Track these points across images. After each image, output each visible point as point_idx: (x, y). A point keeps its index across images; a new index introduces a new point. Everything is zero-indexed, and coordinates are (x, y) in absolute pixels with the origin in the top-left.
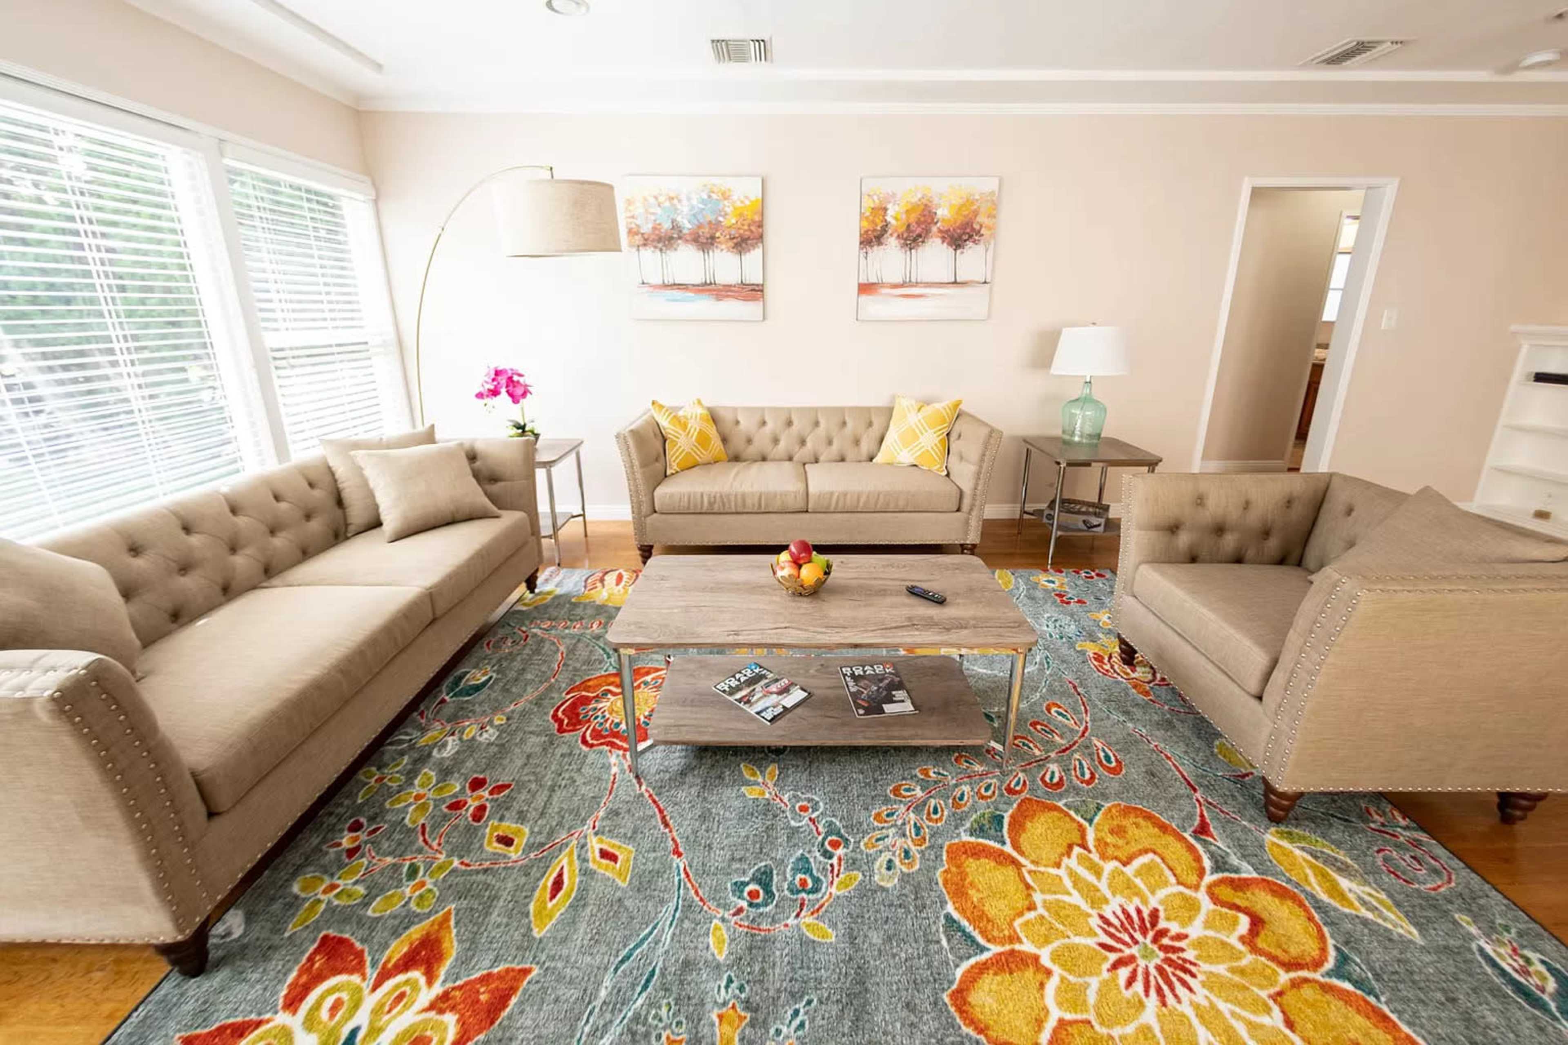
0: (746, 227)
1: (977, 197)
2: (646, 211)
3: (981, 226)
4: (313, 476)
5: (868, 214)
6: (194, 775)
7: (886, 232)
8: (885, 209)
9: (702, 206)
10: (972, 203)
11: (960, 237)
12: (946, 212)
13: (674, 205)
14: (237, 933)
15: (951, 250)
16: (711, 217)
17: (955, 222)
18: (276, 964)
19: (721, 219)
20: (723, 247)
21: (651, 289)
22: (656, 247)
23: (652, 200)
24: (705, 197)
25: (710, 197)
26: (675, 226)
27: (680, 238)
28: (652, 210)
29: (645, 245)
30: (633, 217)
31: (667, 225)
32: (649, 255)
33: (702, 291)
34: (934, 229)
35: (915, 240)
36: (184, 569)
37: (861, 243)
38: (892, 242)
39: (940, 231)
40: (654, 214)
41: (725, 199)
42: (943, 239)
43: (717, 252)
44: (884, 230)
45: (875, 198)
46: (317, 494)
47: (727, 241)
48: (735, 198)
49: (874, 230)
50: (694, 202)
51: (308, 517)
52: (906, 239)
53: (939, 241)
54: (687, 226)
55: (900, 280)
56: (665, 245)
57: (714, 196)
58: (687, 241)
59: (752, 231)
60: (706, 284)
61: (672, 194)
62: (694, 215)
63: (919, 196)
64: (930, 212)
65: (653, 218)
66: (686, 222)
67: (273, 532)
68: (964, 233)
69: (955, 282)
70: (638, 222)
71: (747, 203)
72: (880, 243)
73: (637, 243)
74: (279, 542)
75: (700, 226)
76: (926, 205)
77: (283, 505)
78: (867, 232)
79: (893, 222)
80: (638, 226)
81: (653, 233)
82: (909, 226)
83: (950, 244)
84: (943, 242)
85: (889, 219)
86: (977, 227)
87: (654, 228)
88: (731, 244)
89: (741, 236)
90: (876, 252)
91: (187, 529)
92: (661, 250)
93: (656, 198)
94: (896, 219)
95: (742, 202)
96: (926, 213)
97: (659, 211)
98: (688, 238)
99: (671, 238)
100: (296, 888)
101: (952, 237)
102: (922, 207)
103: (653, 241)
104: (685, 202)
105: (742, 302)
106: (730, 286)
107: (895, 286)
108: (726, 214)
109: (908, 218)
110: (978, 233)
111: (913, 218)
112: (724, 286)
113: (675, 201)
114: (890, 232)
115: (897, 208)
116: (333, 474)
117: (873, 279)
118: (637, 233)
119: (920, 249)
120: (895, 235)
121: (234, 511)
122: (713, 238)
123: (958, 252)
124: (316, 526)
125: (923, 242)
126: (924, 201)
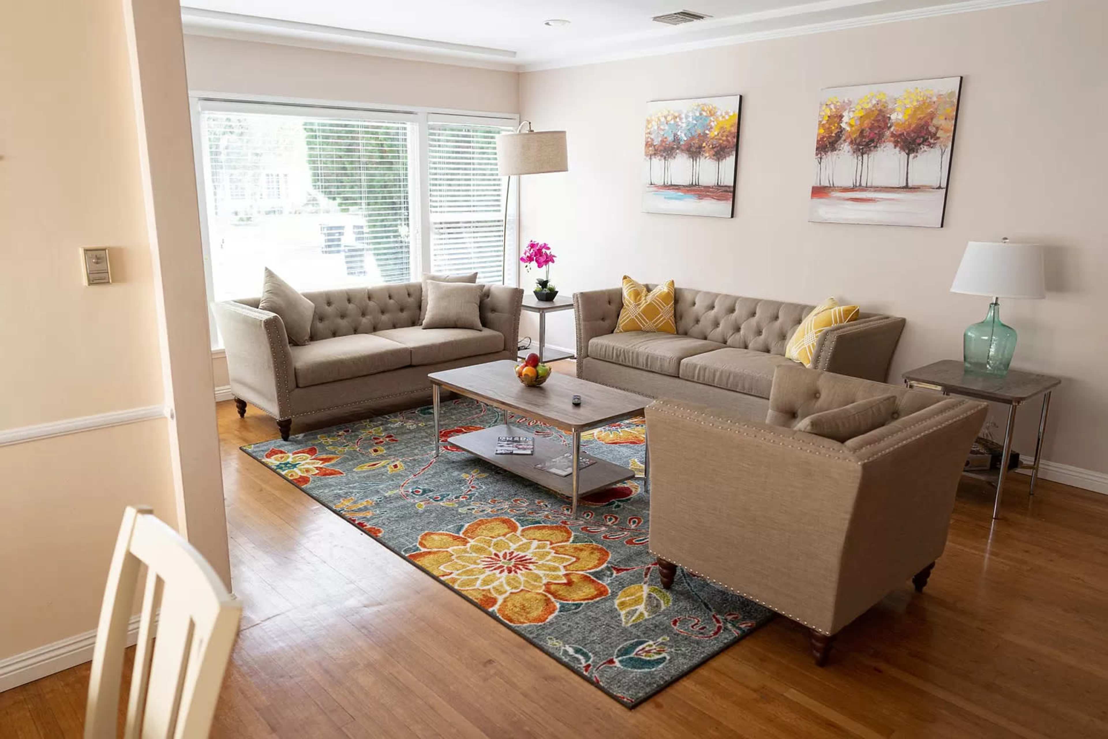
0: (724, 138)
1: (935, 99)
2: (658, 127)
3: (937, 128)
4: (411, 291)
5: (824, 122)
6: (295, 369)
7: (840, 138)
8: (841, 117)
9: (695, 122)
10: (930, 105)
11: (914, 141)
12: (900, 117)
13: (676, 122)
14: (300, 438)
15: (904, 155)
16: (700, 131)
17: (910, 125)
18: (299, 446)
19: (707, 132)
20: (707, 155)
21: (655, 189)
22: (662, 156)
23: (663, 119)
24: (698, 114)
25: (701, 114)
26: (676, 139)
27: (678, 148)
28: (662, 127)
29: (655, 154)
30: (649, 133)
31: (671, 138)
32: (657, 162)
33: (691, 191)
34: (888, 133)
35: (867, 145)
36: (343, 316)
37: (817, 149)
38: (846, 147)
39: (893, 135)
40: (663, 130)
41: (711, 115)
42: (896, 144)
43: (702, 159)
44: (838, 136)
45: (832, 106)
46: (411, 300)
47: (709, 151)
48: (719, 113)
49: (830, 137)
50: (690, 119)
51: (402, 310)
52: (859, 144)
53: (891, 145)
54: (683, 137)
55: (850, 184)
56: (668, 155)
57: (704, 114)
58: (682, 150)
59: (728, 141)
60: (692, 185)
61: (676, 114)
62: (689, 130)
63: (874, 102)
64: (884, 116)
65: (662, 133)
66: (683, 135)
67: (383, 312)
68: (918, 137)
69: (907, 188)
70: (652, 136)
71: (727, 117)
72: (834, 149)
73: (651, 152)
74: (385, 318)
75: (692, 138)
76: (880, 111)
77: (392, 301)
78: (823, 137)
79: (848, 129)
80: (652, 140)
81: (661, 145)
82: (862, 132)
83: (902, 148)
84: (895, 147)
85: (843, 125)
86: (933, 130)
87: (662, 141)
88: (712, 152)
89: (720, 145)
90: (831, 157)
91: (349, 301)
92: (665, 158)
93: (666, 118)
94: (851, 126)
95: (723, 117)
96: (880, 118)
97: (667, 128)
98: (683, 147)
99: (673, 148)
100: (319, 436)
101: (905, 141)
102: (877, 112)
103: (660, 151)
104: (684, 120)
105: (714, 201)
106: (709, 187)
107: (846, 190)
108: (711, 128)
109: (862, 123)
110: (934, 136)
111: (867, 123)
112: (705, 187)
113: (678, 120)
114: (844, 138)
115: (852, 115)
116: (422, 291)
117: (825, 183)
118: (651, 146)
119: (872, 155)
120: (849, 140)
121: (369, 298)
122: (700, 147)
123: (912, 156)
124: (405, 315)
125: (875, 147)
126: (879, 107)
